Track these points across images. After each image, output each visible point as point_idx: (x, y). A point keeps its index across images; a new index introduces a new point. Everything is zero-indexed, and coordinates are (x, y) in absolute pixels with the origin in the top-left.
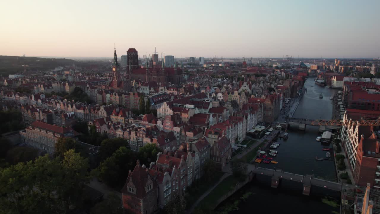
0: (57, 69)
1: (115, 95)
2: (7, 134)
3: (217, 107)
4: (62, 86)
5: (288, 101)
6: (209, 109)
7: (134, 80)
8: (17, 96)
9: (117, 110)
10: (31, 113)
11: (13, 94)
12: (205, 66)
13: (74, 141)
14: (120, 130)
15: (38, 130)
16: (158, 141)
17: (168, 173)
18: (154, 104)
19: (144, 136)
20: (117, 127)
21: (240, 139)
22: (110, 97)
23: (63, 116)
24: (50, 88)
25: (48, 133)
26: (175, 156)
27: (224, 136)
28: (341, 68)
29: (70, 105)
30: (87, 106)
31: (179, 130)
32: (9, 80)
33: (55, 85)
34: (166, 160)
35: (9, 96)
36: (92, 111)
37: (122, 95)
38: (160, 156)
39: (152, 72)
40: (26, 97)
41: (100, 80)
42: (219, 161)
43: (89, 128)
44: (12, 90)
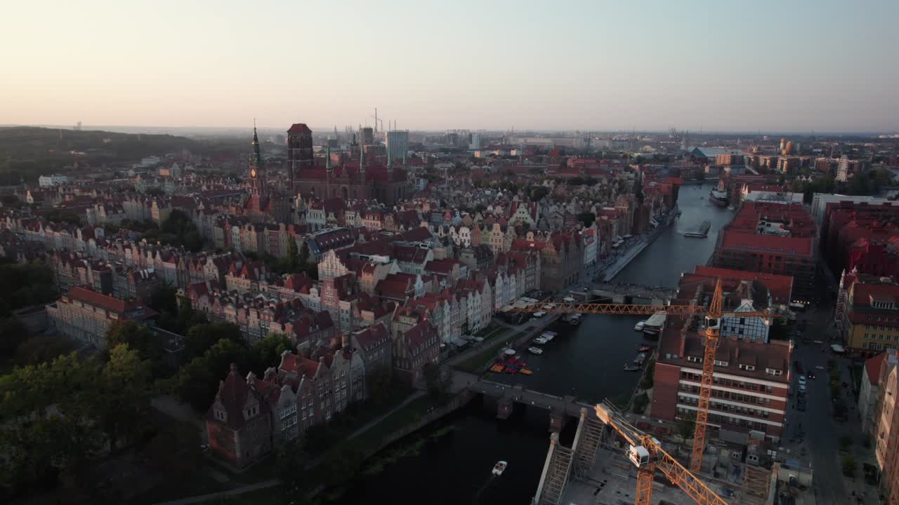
0: (146, 162)
1: (250, 229)
2: (22, 311)
3: (444, 259)
4: (146, 206)
5: (621, 241)
6: (425, 263)
7: (299, 195)
8: (49, 230)
9: (239, 264)
10: (70, 269)
11: (41, 227)
12: (477, 154)
13: (140, 327)
14: (230, 306)
15: (80, 305)
16: (295, 329)
17: (290, 387)
18: (320, 250)
19: (272, 318)
20: (227, 300)
21: (474, 324)
22: (240, 232)
23: (131, 277)
24: (117, 213)
25: (98, 312)
26: (311, 358)
27: (427, 320)
28: (782, 161)
29: (150, 253)
30: (184, 255)
31: (349, 307)
32: (37, 190)
33: (131, 205)
34: (295, 365)
35: (32, 230)
36: (192, 267)
37: (263, 230)
38: (286, 356)
39: (338, 176)
40: (67, 234)
41: (230, 191)
42: (407, 367)
43: (178, 301)
44: (40, 217)
